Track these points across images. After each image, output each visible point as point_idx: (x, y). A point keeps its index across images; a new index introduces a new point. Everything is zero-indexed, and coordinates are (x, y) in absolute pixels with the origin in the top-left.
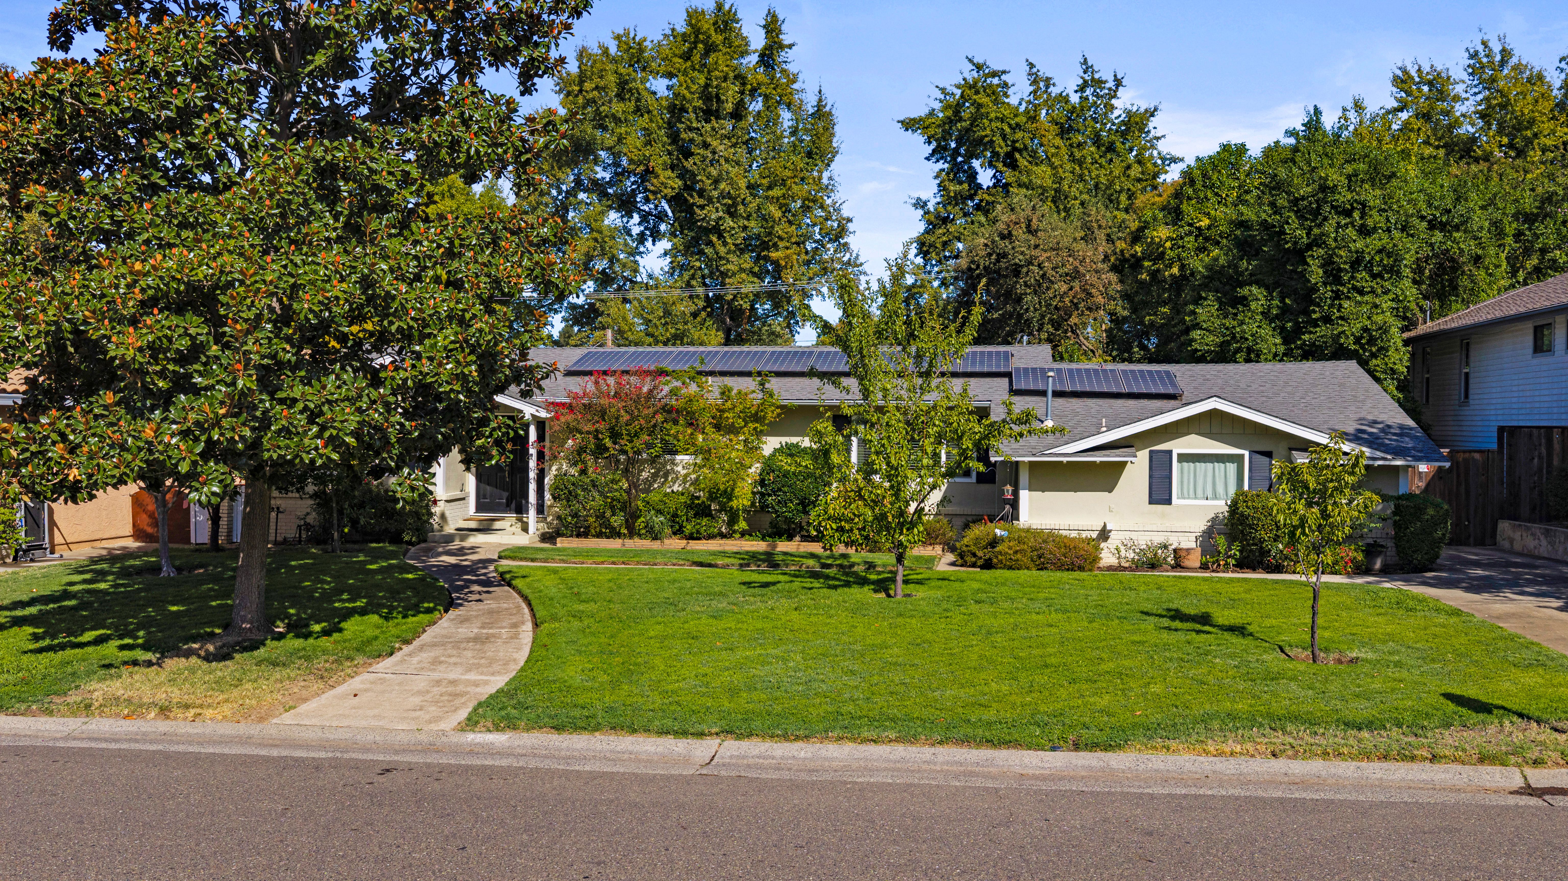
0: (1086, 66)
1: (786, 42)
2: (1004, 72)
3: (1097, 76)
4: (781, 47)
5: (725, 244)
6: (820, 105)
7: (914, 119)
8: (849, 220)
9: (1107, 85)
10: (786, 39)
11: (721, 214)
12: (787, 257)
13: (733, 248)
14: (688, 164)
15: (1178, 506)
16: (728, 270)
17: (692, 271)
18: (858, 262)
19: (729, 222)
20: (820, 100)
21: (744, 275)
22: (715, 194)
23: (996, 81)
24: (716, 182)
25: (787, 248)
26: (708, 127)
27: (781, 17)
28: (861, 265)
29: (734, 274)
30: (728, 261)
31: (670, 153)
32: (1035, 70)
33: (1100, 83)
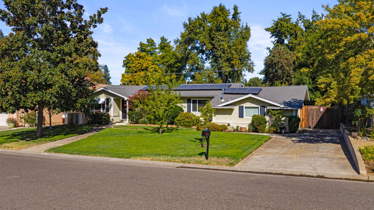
0: (314, 12)
1: (239, 12)
2: (290, 15)
3: (316, 14)
4: (238, 13)
5: (222, 60)
6: (247, 26)
7: (268, 28)
8: (250, 53)
9: (320, 16)
10: (239, 11)
11: (221, 53)
12: (236, 63)
13: (224, 61)
14: (213, 42)
15: (245, 118)
16: (223, 66)
17: (215, 67)
18: (253, 63)
19: (223, 55)
20: (247, 25)
21: (226, 67)
22: (219, 48)
23: (288, 18)
24: (220, 46)
25: (236, 60)
26: (218, 34)
27: (238, 7)
28: (254, 63)
29: (224, 67)
30: (223, 64)
31: (209, 40)
32: (300, 14)
33: (318, 16)
